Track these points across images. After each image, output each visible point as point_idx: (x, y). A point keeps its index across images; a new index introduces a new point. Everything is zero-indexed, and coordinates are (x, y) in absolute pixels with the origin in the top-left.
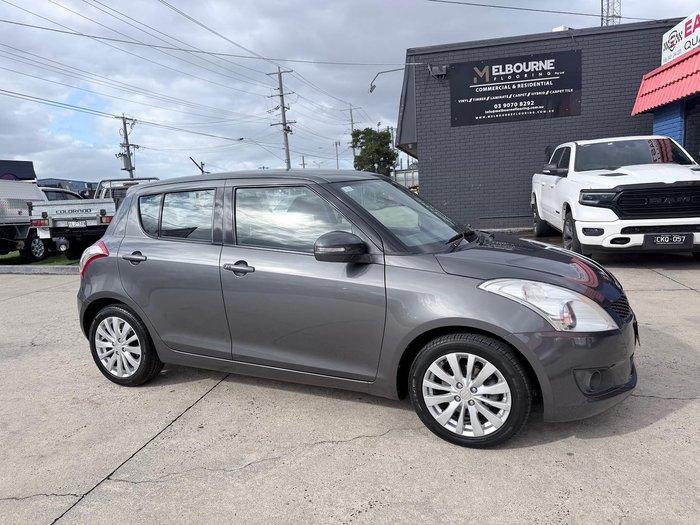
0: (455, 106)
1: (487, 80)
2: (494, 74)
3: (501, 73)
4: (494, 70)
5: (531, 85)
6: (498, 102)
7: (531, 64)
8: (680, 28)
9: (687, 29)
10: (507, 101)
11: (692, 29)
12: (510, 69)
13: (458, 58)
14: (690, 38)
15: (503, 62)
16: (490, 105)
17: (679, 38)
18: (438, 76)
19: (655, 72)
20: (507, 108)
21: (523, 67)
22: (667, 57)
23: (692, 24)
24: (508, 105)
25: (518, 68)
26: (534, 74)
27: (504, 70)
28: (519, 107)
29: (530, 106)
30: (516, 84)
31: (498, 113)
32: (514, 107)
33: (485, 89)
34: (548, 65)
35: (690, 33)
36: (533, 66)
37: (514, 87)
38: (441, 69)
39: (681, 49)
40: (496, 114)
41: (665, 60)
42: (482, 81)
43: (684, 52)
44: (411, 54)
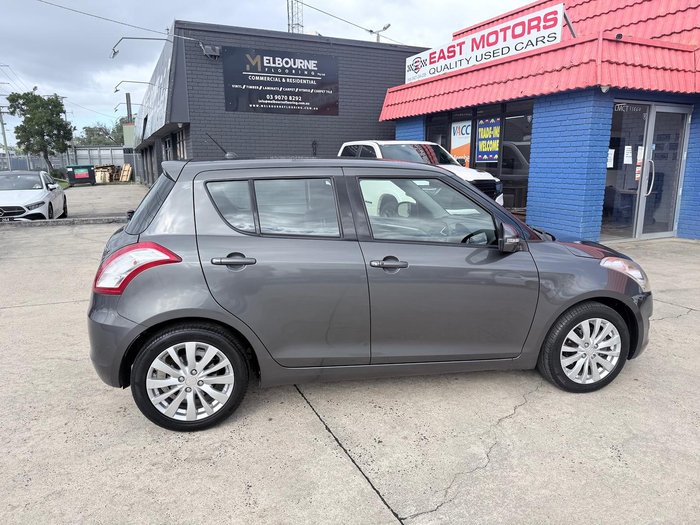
0: (228, 91)
1: (260, 70)
2: (265, 64)
3: (272, 65)
4: (265, 61)
5: (298, 81)
6: (270, 92)
7: (298, 61)
8: (425, 55)
9: (431, 58)
10: (278, 93)
11: (436, 59)
12: (280, 62)
13: (230, 42)
14: (433, 66)
15: (274, 54)
16: (263, 95)
17: (424, 63)
18: (211, 56)
19: (399, 87)
20: (278, 100)
21: (291, 62)
22: (411, 77)
23: (437, 55)
24: (279, 97)
25: (287, 63)
26: (300, 72)
27: (274, 63)
28: (288, 100)
29: (298, 101)
30: (286, 78)
31: (271, 104)
32: (284, 100)
33: (257, 78)
34: (312, 65)
35: (434, 62)
36: (300, 64)
37: (284, 80)
38: (214, 50)
39: (425, 73)
40: (268, 104)
41: (409, 79)
42: (254, 69)
43: (429, 76)
44: (180, 27)
